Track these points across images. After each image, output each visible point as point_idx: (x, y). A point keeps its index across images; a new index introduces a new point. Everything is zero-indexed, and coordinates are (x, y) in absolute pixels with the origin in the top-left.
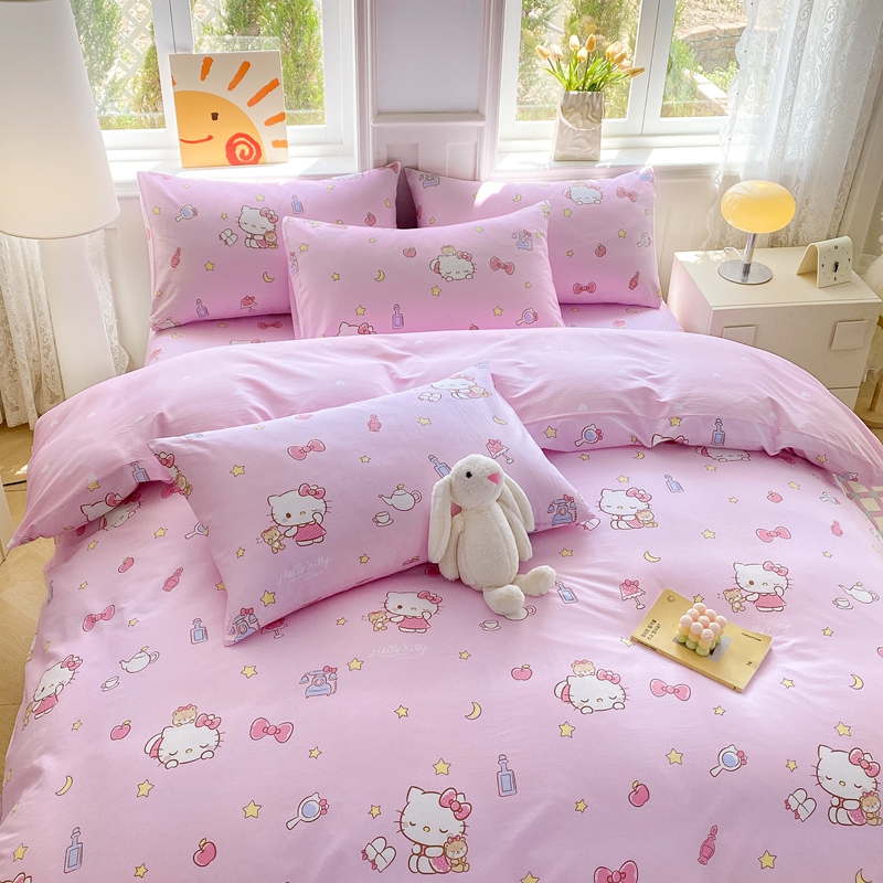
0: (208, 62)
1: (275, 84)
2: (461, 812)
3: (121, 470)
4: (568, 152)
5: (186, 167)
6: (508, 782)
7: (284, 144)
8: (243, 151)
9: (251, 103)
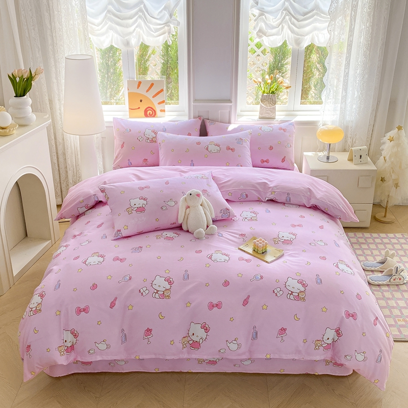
0: (140, 83)
2: (170, 283)
3: (90, 197)
4: (264, 116)
5: (131, 117)
6: (186, 277)
7: (164, 111)
8: (150, 113)
9: (153, 97)
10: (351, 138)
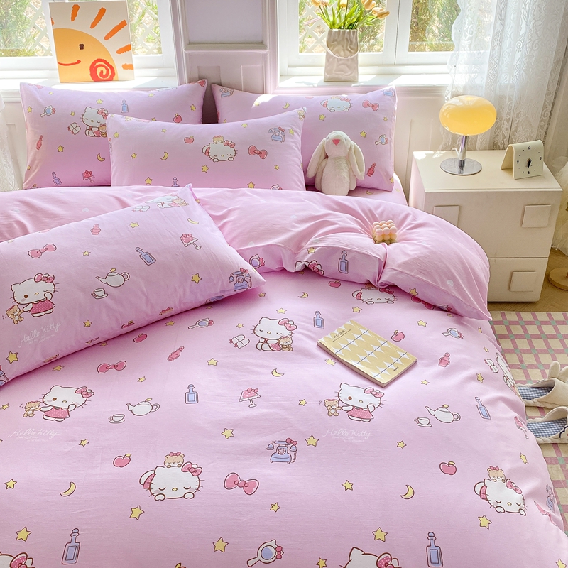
0: (76, 8)
1: (123, 24)
4: (334, 75)
5: (62, 82)
6: (72, 553)
7: (131, 67)
8: (102, 72)
9: (107, 38)
10: (508, 120)
